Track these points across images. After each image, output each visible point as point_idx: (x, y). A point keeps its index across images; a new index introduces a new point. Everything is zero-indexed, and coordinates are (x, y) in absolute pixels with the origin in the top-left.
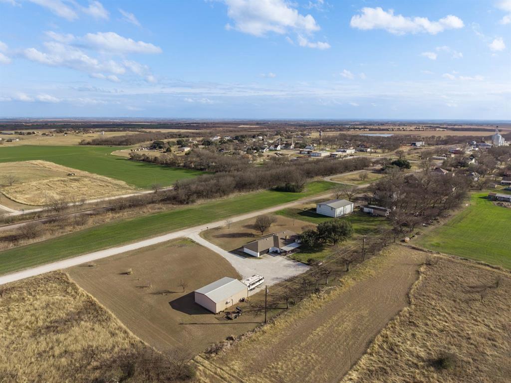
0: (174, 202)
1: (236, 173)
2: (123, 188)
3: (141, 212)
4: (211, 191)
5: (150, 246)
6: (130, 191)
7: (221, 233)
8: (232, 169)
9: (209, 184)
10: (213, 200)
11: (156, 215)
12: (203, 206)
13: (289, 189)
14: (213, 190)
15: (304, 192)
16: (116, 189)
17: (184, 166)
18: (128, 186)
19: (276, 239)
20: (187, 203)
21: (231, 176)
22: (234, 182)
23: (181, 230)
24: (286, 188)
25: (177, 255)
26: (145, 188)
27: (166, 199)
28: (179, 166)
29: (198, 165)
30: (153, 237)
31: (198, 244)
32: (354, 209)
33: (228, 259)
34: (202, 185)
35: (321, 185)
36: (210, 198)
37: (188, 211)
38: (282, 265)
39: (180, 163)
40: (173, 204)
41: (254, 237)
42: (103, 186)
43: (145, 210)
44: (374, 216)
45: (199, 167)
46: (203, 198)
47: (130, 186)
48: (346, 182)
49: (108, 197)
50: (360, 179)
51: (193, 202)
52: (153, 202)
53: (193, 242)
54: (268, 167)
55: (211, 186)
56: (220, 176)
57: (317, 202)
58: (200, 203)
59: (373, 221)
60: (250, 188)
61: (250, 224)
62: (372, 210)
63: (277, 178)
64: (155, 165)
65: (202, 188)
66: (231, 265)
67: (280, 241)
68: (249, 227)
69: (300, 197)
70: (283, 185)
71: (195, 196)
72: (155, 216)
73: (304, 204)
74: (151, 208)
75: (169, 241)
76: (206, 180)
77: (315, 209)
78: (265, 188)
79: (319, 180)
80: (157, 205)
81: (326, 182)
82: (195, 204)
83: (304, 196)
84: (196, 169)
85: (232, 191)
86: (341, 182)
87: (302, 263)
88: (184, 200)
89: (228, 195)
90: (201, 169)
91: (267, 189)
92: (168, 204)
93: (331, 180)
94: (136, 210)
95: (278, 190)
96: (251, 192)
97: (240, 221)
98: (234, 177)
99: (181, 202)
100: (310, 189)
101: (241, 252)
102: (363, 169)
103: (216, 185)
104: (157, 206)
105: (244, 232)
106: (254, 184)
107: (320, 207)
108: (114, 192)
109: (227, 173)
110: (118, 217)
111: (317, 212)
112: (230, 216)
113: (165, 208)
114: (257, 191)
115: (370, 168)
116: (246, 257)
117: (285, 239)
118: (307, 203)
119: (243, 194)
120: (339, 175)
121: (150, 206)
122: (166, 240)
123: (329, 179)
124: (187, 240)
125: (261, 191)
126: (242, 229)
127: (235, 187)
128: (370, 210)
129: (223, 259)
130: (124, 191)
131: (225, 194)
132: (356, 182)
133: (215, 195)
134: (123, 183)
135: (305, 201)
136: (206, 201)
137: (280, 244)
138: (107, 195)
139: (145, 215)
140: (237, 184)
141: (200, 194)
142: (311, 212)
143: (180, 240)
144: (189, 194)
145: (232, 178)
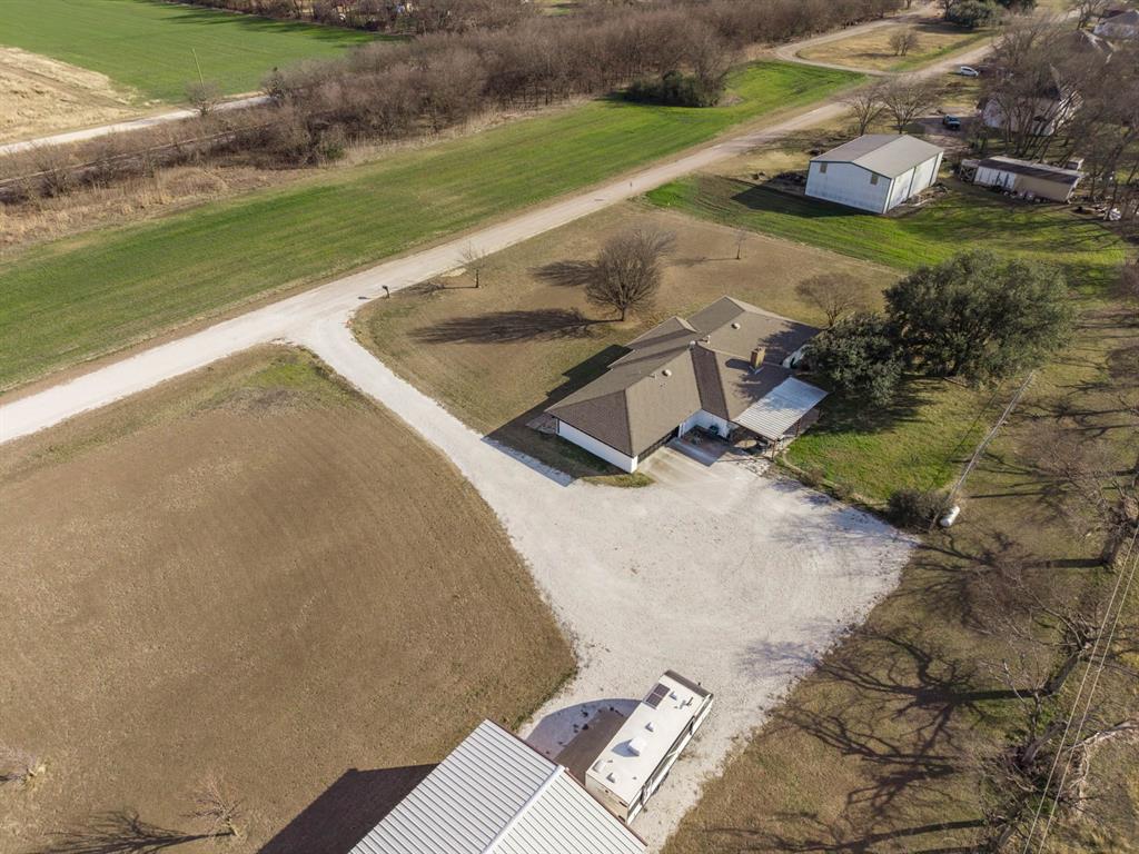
0: (265, 158)
1: (484, 36)
2: (96, 100)
3: (128, 208)
4: (400, 111)
5: (117, 407)
6: (114, 112)
7: (446, 316)
8: (468, 23)
9: (390, 82)
10: (410, 145)
11: (185, 217)
12: (370, 171)
13: (676, 93)
14: (406, 105)
15: (727, 106)
16: (64, 105)
17: (316, 17)
18: (111, 93)
19: (705, 365)
20: (312, 162)
21: (468, 46)
22: (480, 72)
23: (275, 298)
24: (666, 90)
25: (236, 465)
26: (171, 97)
27: (234, 142)
28: (299, 17)
29: (357, 13)
30: (148, 345)
31: (343, 386)
32: (940, 171)
33: (488, 491)
34: (363, 87)
35: (775, 76)
36: (396, 137)
37: (315, 195)
38: (762, 532)
39: (302, 7)
40: (259, 166)
41: (587, 334)
42: (24, 95)
43: (145, 197)
44: (1023, 202)
45: (362, 20)
46: (369, 136)
47: (118, 91)
48: (849, 61)
49: (27, 137)
50: (894, 52)
51: (333, 155)
52: (181, 160)
53: (322, 371)
54: (589, 14)
55: (395, 87)
56: (430, 49)
57: (788, 143)
58: (360, 162)
59: (1031, 227)
60: (539, 93)
61: (559, 260)
62: (1013, 177)
63: (628, 52)
64: (224, 14)
65: (361, 98)
66: (505, 541)
67: (730, 378)
68: (563, 274)
69: (721, 123)
70: (654, 78)
71: (339, 131)
72: (180, 224)
73: (742, 153)
74: (173, 188)
75: (209, 373)
76: (380, 66)
77: (798, 179)
78: (591, 92)
79: (760, 58)
80: (198, 170)
81: (788, 65)
82: (339, 163)
83: (731, 119)
84: (352, 26)
85: (478, 109)
86: (832, 62)
87: (857, 505)
88: (299, 150)
89: (464, 120)
90: (370, 27)
91: (598, 93)
92: (240, 163)
93: (798, 55)
94: (114, 195)
95: (636, 97)
96: (545, 110)
97: (521, 245)
98: (480, 51)
99: (290, 158)
100: (743, 91)
101: (544, 436)
102: (882, 18)
103: (415, 84)
104: (199, 174)
105: (546, 306)
106: (554, 76)
107: (823, 170)
108: (53, 119)
109: (454, 35)
110: (27, 235)
111: (806, 193)
112: (476, 217)
113: (229, 187)
114: (565, 104)
115: (900, 13)
116: (575, 475)
117: (747, 366)
118: (753, 151)
119: (515, 115)
120: (817, 41)
121: (167, 176)
122: (196, 366)
123: (791, 53)
124: (294, 359)
125: (579, 104)
126: (534, 287)
127: (486, 92)
128: (1004, 175)
129: (462, 491)
130: (90, 114)
131: (450, 120)
132: (881, 63)
133: (413, 123)
134: (97, 81)
135: (744, 142)
136: (382, 148)
137: (732, 396)
138: (23, 129)
139: (146, 220)
140: (492, 79)
141: (356, 123)
142: (782, 188)
143: (268, 358)
144: (318, 121)
145: (473, 56)
